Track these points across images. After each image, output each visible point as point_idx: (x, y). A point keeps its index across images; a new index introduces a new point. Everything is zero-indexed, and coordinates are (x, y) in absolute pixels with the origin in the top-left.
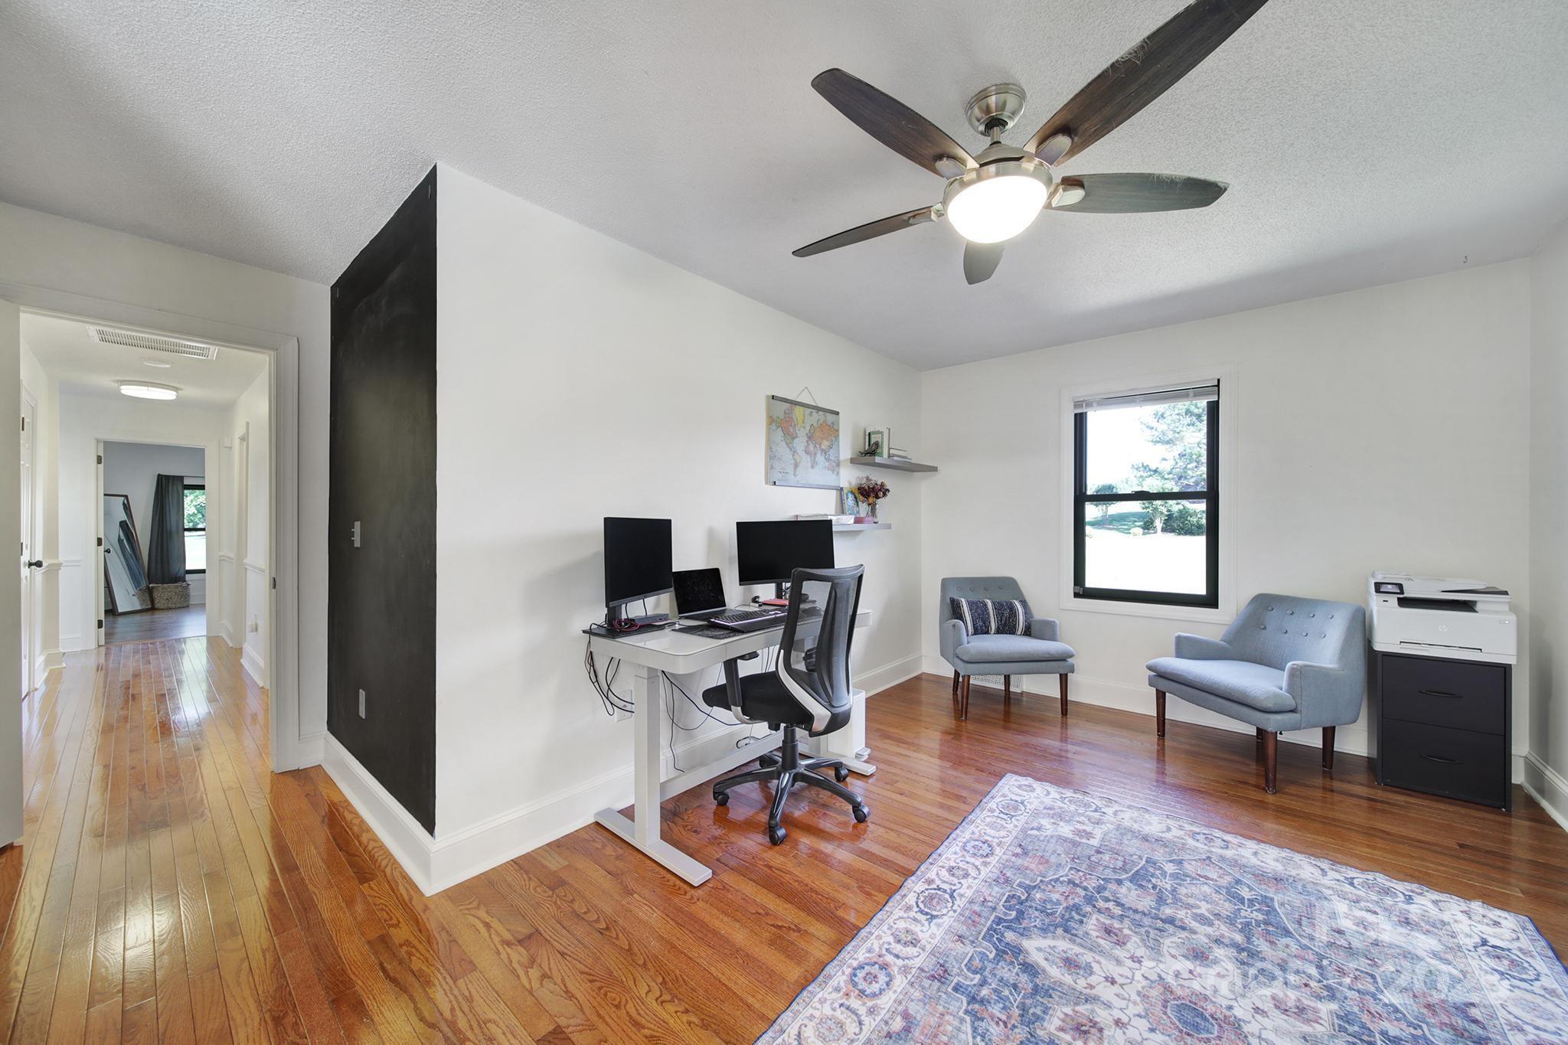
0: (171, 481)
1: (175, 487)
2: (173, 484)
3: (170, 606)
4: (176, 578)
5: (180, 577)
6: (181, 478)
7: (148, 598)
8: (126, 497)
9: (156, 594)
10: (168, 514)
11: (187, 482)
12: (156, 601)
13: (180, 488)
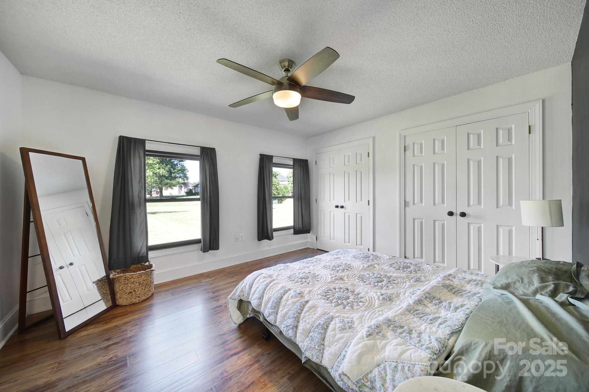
0: (133, 145)
1: (137, 153)
2: (135, 147)
3: (134, 301)
4: (138, 257)
5: (142, 257)
6: (142, 142)
7: (108, 292)
8: (83, 159)
9: (117, 287)
10: (130, 183)
11: (149, 146)
12: (118, 296)
13: (142, 154)
